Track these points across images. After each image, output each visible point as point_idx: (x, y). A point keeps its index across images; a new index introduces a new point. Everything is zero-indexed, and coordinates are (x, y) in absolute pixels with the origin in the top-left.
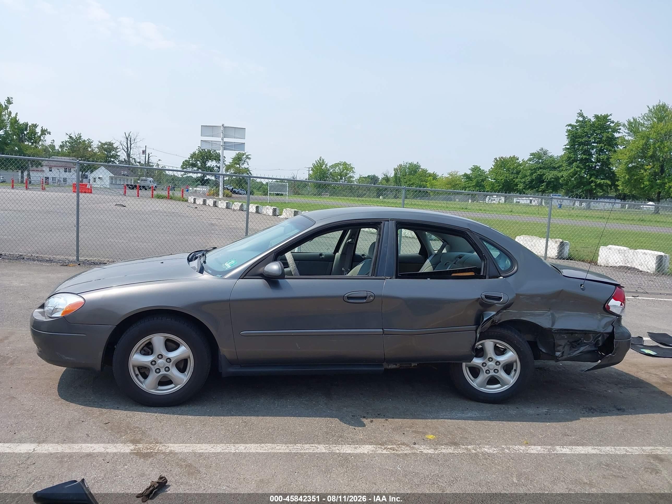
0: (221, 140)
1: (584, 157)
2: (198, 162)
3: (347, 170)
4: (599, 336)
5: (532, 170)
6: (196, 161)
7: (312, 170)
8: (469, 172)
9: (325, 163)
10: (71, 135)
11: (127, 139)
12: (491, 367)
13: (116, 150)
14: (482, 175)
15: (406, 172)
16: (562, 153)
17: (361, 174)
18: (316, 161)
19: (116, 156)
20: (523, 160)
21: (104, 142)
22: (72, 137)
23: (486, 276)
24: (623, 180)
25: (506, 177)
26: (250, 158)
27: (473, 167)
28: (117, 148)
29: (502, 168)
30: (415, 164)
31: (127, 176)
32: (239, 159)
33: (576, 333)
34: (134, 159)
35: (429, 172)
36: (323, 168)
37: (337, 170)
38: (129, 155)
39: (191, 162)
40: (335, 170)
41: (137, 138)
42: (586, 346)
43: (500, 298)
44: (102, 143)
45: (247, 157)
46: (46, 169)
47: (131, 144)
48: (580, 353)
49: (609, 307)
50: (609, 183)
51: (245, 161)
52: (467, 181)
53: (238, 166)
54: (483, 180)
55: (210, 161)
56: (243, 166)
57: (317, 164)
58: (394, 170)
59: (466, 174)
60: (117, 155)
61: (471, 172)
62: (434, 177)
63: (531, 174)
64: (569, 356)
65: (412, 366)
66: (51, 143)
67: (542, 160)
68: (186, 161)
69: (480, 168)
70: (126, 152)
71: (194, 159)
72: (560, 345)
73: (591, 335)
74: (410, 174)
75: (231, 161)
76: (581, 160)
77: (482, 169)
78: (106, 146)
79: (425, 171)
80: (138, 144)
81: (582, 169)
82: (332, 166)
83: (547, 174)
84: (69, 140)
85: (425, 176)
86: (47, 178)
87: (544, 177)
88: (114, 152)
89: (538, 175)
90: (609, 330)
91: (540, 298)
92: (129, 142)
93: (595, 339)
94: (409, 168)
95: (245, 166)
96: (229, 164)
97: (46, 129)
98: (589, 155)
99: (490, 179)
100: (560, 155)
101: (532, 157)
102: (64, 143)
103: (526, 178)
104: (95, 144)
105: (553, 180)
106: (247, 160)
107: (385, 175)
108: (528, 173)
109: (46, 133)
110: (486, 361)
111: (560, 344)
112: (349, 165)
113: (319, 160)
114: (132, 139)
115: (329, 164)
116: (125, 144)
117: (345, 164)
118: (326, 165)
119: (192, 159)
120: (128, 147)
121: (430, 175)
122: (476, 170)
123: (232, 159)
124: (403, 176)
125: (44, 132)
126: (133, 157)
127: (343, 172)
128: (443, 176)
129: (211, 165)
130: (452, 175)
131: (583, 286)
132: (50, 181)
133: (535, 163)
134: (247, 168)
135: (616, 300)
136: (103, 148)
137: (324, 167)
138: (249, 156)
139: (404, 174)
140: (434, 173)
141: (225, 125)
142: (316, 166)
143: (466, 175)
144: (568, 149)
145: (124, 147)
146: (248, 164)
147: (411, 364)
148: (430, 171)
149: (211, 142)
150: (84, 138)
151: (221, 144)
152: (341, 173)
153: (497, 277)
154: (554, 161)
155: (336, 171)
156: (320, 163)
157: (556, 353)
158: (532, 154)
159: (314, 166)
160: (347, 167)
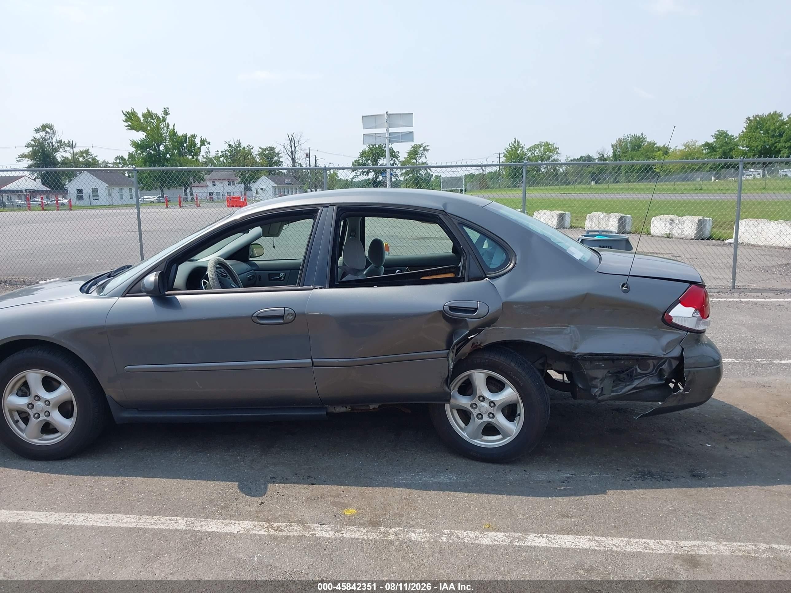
0: (385, 131)
2: (369, 162)
3: (550, 152)
4: (664, 363)
6: (367, 160)
7: (505, 156)
8: (711, 140)
9: (521, 146)
10: (230, 143)
11: (291, 141)
12: (483, 410)
13: (278, 155)
14: (730, 143)
15: (627, 148)
17: (568, 156)
18: (510, 145)
19: (279, 163)
20: (788, 116)
21: (264, 147)
22: (231, 145)
23: (464, 278)
25: (764, 142)
26: (428, 150)
27: (717, 133)
28: (278, 153)
29: (758, 130)
30: (639, 137)
31: (291, 184)
32: (415, 152)
33: (621, 360)
34: (300, 164)
35: (658, 145)
36: (518, 152)
37: (537, 153)
38: (294, 161)
39: (361, 161)
40: (534, 153)
41: (301, 139)
42: (643, 379)
43: (476, 309)
44: (263, 149)
45: (425, 149)
46: (209, 184)
47: (295, 147)
48: (634, 388)
49: (671, 318)
51: (422, 154)
52: (709, 153)
53: (414, 161)
54: (731, 150)
55: (382, 158)
56: (420, 161)
57: (511, 148)
58: (613, 146)
59: (708, 143)
60: (279, 161)
61: (715, 140)
62: (665, 151)
64: (612, 394)
65: (371, 408)
66: (216, 154)
68: (356, 161)
69: (728, 132)
70: (291, 157)
71: (364, 158)
72: (596, 378)
73: (650, 362)
74: (633, 149)
75: (407, 156)
77: (730, 135)
78: (267, 152)
80: (303, 147)
82: (530, 148)
84: (228, 148)
85: (653, 151)
86: (211, 194)
88: (276, 158)
90: (676, 352)
91: (548, 307)
92: (293, 145)
93: (657, 368)
94: (631, 143)
95: (423, 160)
96: (404, 160)
97: (205, 139)
99: (741, 148)
102: (224, 153)
104: (255, 151)
106: (425, 153)
107: (600, 154)
109: (206, 144)
110: (476, 400)
111: (594, 376)
112: (552, 145)
113: (513, 142)
114: (296, 141)
115: (526, 147)
116: (289, 147)
117: (547, 144)
118: (522, 148)
119: (362, 158)
120: (292, 152)
121: (659, 149)
122: (721, 136)
123: (408, 154)
124: (624, 153)
125: (203, 142)
126: (299, 162)
127: (544, 154)
128: (677, 148)
129: (384, 163)
130: (688, 146)
131: (625, 286)
132: (215, 196)
134: (425, 163)
135: (686, 305)
136: (264, 154)
137: (520, 151)
138: (427, 148)
139: (624, 151)
140: (664, 146)
141: (389, 113)
142: (509, 151)
143: (707, 145)
145: (288, 151)
146: (426, 158)
147: (368, 406)
148: (660, 144)
149: (375, 136)
150: (244, 144)
151: (386, 136)
152: (542, 156)
153: (482, 279)
155: (536, 155)
156: (515, 146)
157: (592, 389)
159: (507, 151)
160: (549, 148)
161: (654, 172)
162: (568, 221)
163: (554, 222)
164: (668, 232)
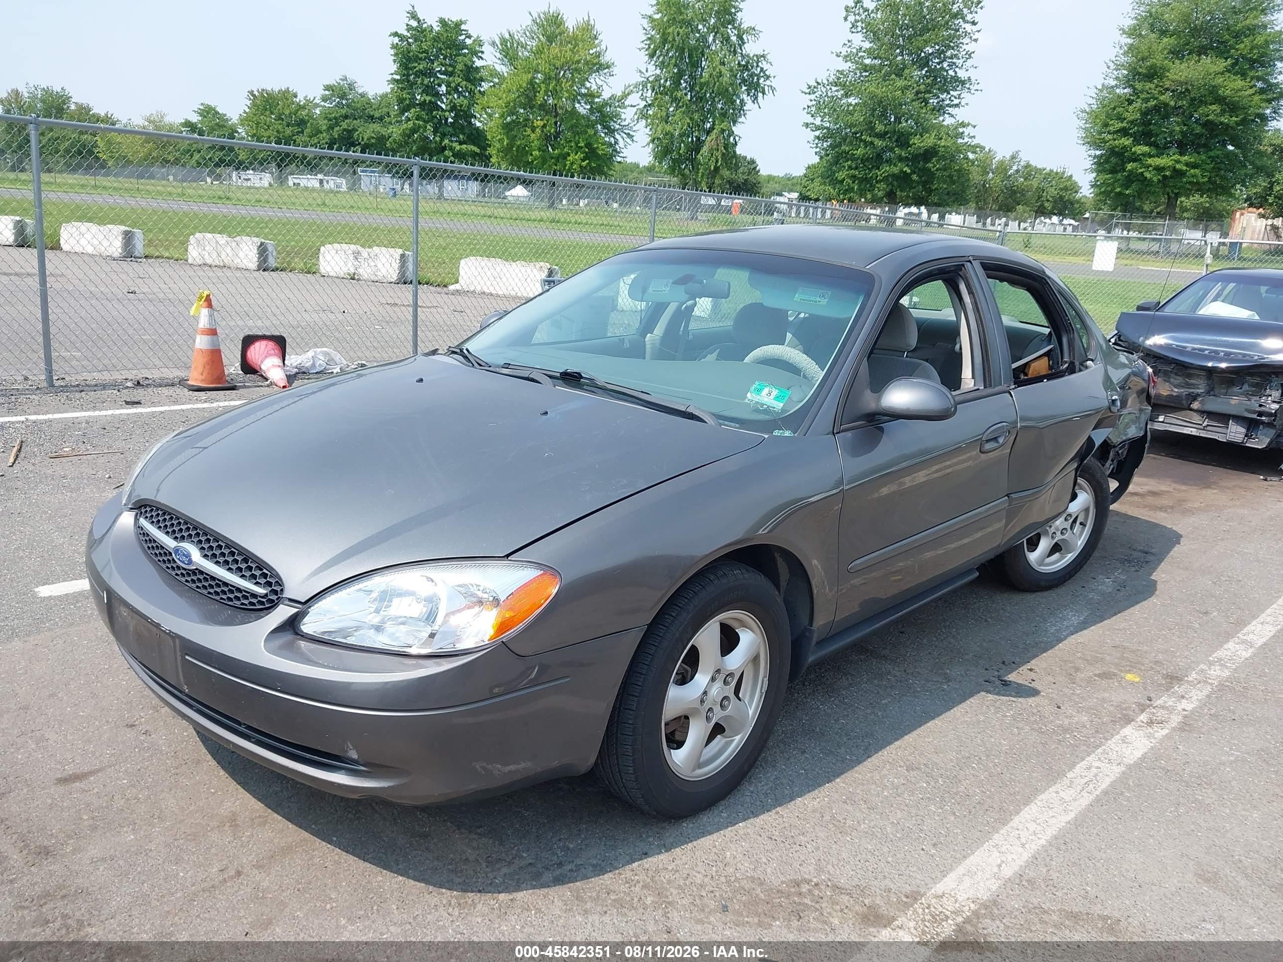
1: (428, 98)
5: (331, 120)
8: (195, 118)
14: (223, 126)
16: (387, 88)
20: (305, 98)
24: (498, 145)
25: (278, 132)
27: (202, 107)
29: (268, 112)
30: (57, 93)
35: (94, 111)
50: (477, 150)
52: (195, 137)
59: (190, 122)
61: (200, 118)
62: (110, 123)
63: (331, 128)
67: (347, 99)
69: (218, 109)
74: (49, 113)
76: (422, 104)
77: (221, 113)
79: (84, 112)
81: (426, 122)
83: (360, 130)
87: (356, 135)
89: (345, 130)
94: (43, 100)
98: (433, 96)
100: (380, 92)
101: (327, 92)
103: (321, 136)
105: (373, 141)
108: (323, 125)
121: (98, 119)
122: (208, 113)
128: (132, 122)
130: (153, 122)
133: (336, 106)
140: (107, 115)
143: (189, 124)
144: (397, 81)
148: (98, 110)
154: (369, 103)
158: (327, 88)
161: (97, 158)
162: (139, 247)
163: (116, 247)
164: (352, 270)
